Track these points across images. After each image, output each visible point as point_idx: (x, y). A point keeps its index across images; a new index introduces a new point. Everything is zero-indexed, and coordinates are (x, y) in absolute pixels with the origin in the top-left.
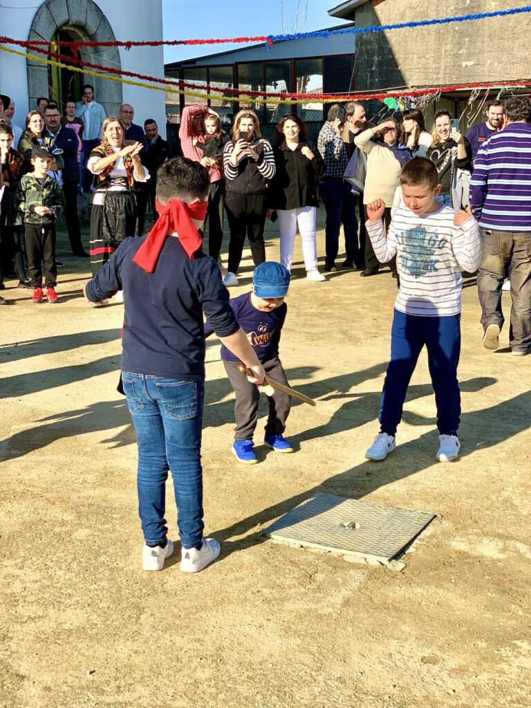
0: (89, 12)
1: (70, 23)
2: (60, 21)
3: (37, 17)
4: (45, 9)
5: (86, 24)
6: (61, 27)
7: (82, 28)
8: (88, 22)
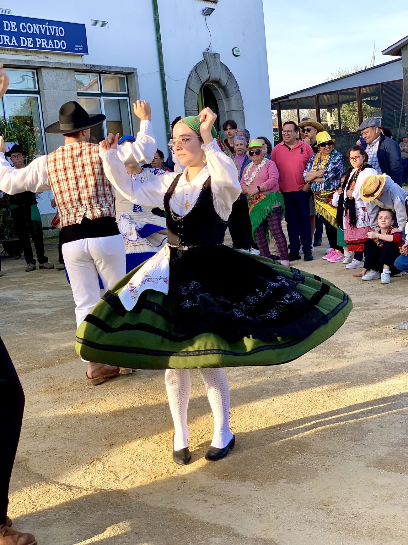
0: (221, 71)
1: (210, 80)
2: (204, 79)
3: (190, 78)
4: (194, 72)
5: (220, 79)
6: (204, 83)
7: (218, 82)
8: (222, 78)
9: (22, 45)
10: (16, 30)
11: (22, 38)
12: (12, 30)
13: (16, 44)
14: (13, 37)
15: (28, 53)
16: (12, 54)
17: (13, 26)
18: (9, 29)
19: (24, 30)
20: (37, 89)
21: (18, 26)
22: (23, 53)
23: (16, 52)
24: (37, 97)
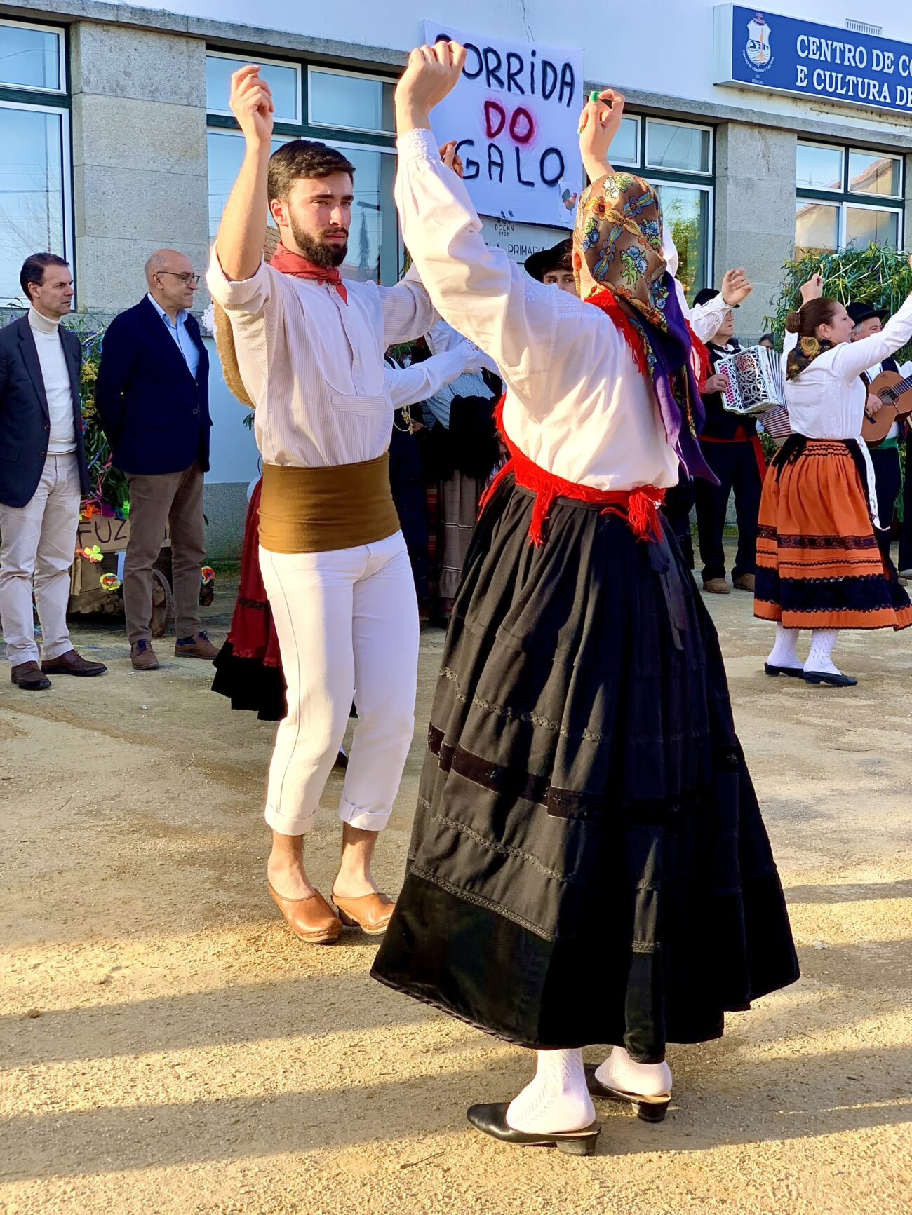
9: (898, 102)
10: (891, 71)
11: (899, 88)
12: (886, 70)
13: (888, 101)
14: (886, 85)
15: (899, 120)
16: (873, 121)
17: (888, 62)
18: (879, 69)
19: (905, 71)
20: (900, 197)
21: (895, 63)
22: (891, 120)
23: (880, 116)
24: (897, 214)
